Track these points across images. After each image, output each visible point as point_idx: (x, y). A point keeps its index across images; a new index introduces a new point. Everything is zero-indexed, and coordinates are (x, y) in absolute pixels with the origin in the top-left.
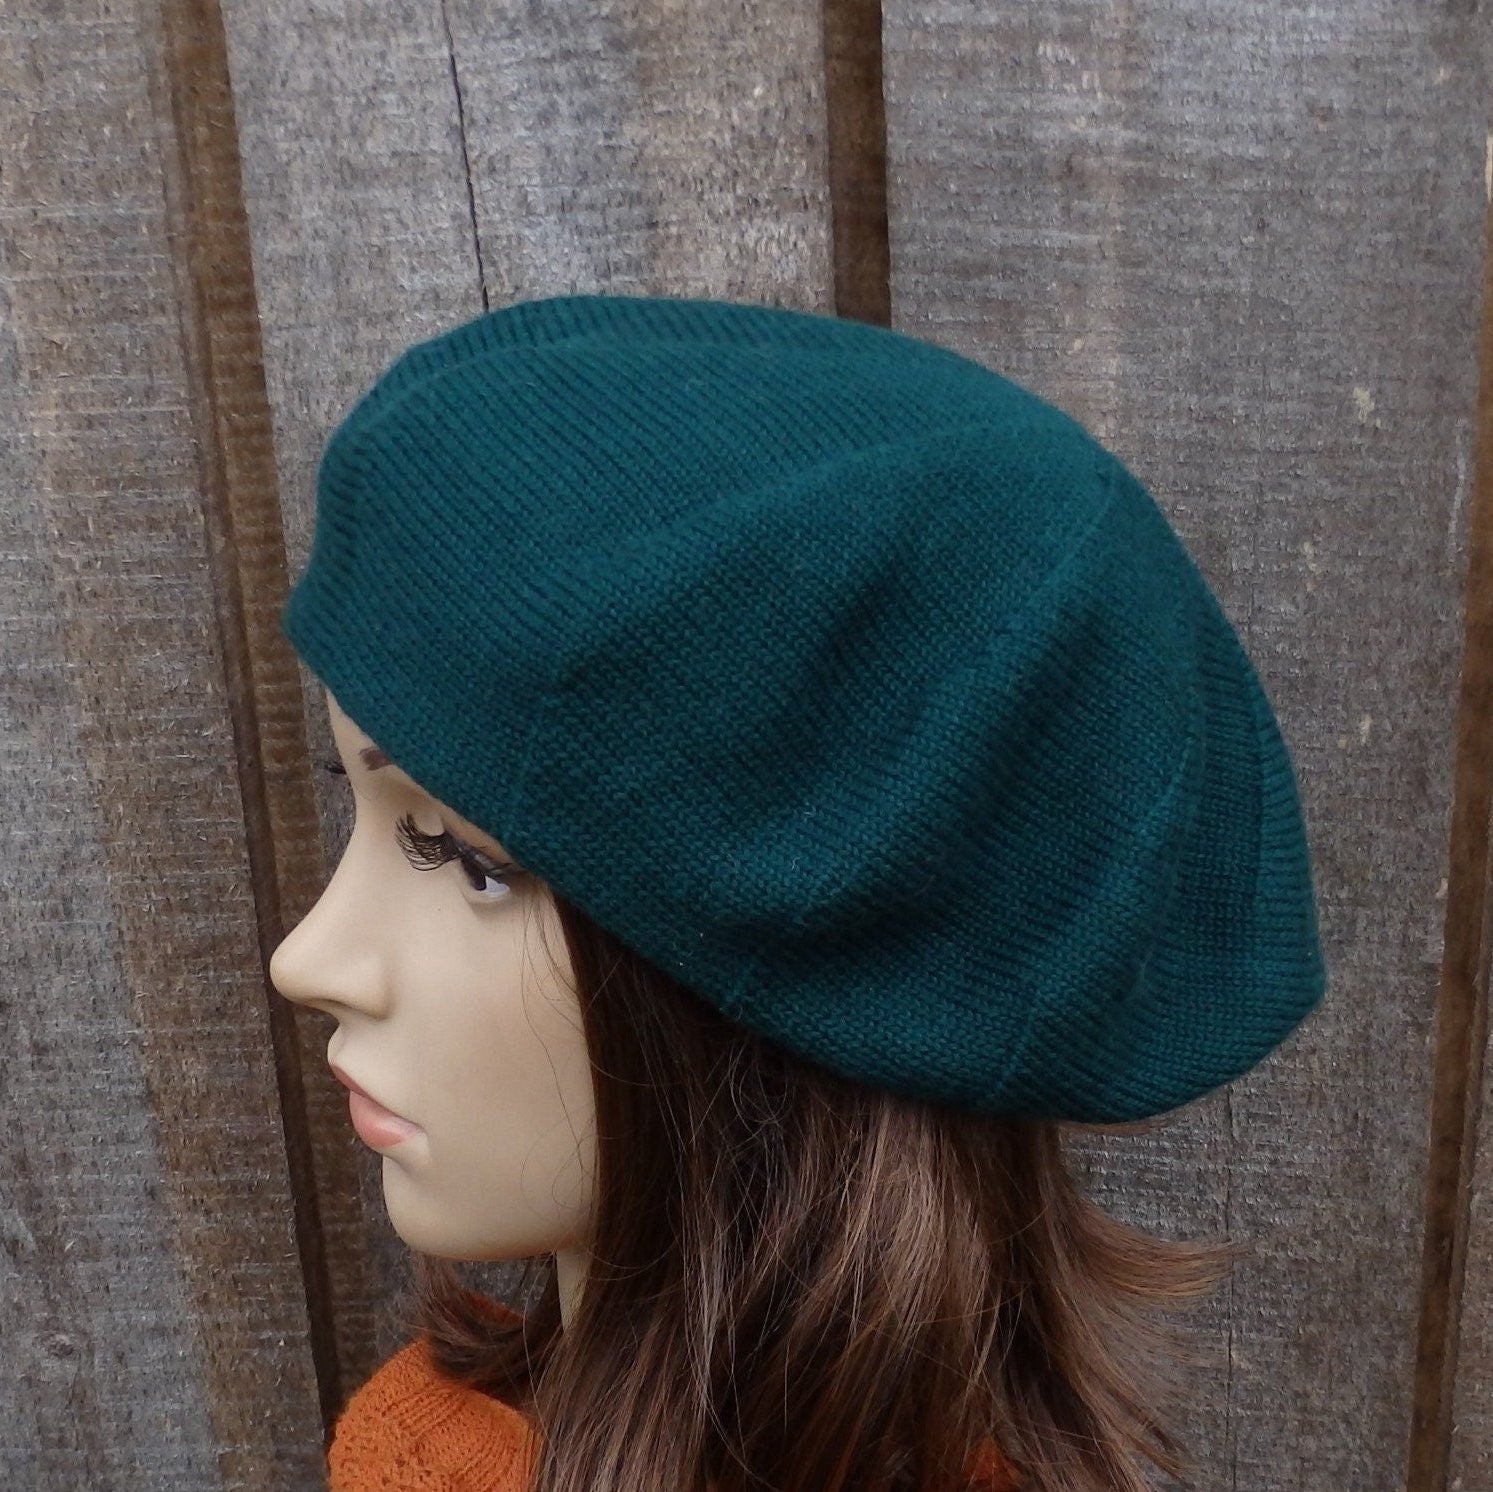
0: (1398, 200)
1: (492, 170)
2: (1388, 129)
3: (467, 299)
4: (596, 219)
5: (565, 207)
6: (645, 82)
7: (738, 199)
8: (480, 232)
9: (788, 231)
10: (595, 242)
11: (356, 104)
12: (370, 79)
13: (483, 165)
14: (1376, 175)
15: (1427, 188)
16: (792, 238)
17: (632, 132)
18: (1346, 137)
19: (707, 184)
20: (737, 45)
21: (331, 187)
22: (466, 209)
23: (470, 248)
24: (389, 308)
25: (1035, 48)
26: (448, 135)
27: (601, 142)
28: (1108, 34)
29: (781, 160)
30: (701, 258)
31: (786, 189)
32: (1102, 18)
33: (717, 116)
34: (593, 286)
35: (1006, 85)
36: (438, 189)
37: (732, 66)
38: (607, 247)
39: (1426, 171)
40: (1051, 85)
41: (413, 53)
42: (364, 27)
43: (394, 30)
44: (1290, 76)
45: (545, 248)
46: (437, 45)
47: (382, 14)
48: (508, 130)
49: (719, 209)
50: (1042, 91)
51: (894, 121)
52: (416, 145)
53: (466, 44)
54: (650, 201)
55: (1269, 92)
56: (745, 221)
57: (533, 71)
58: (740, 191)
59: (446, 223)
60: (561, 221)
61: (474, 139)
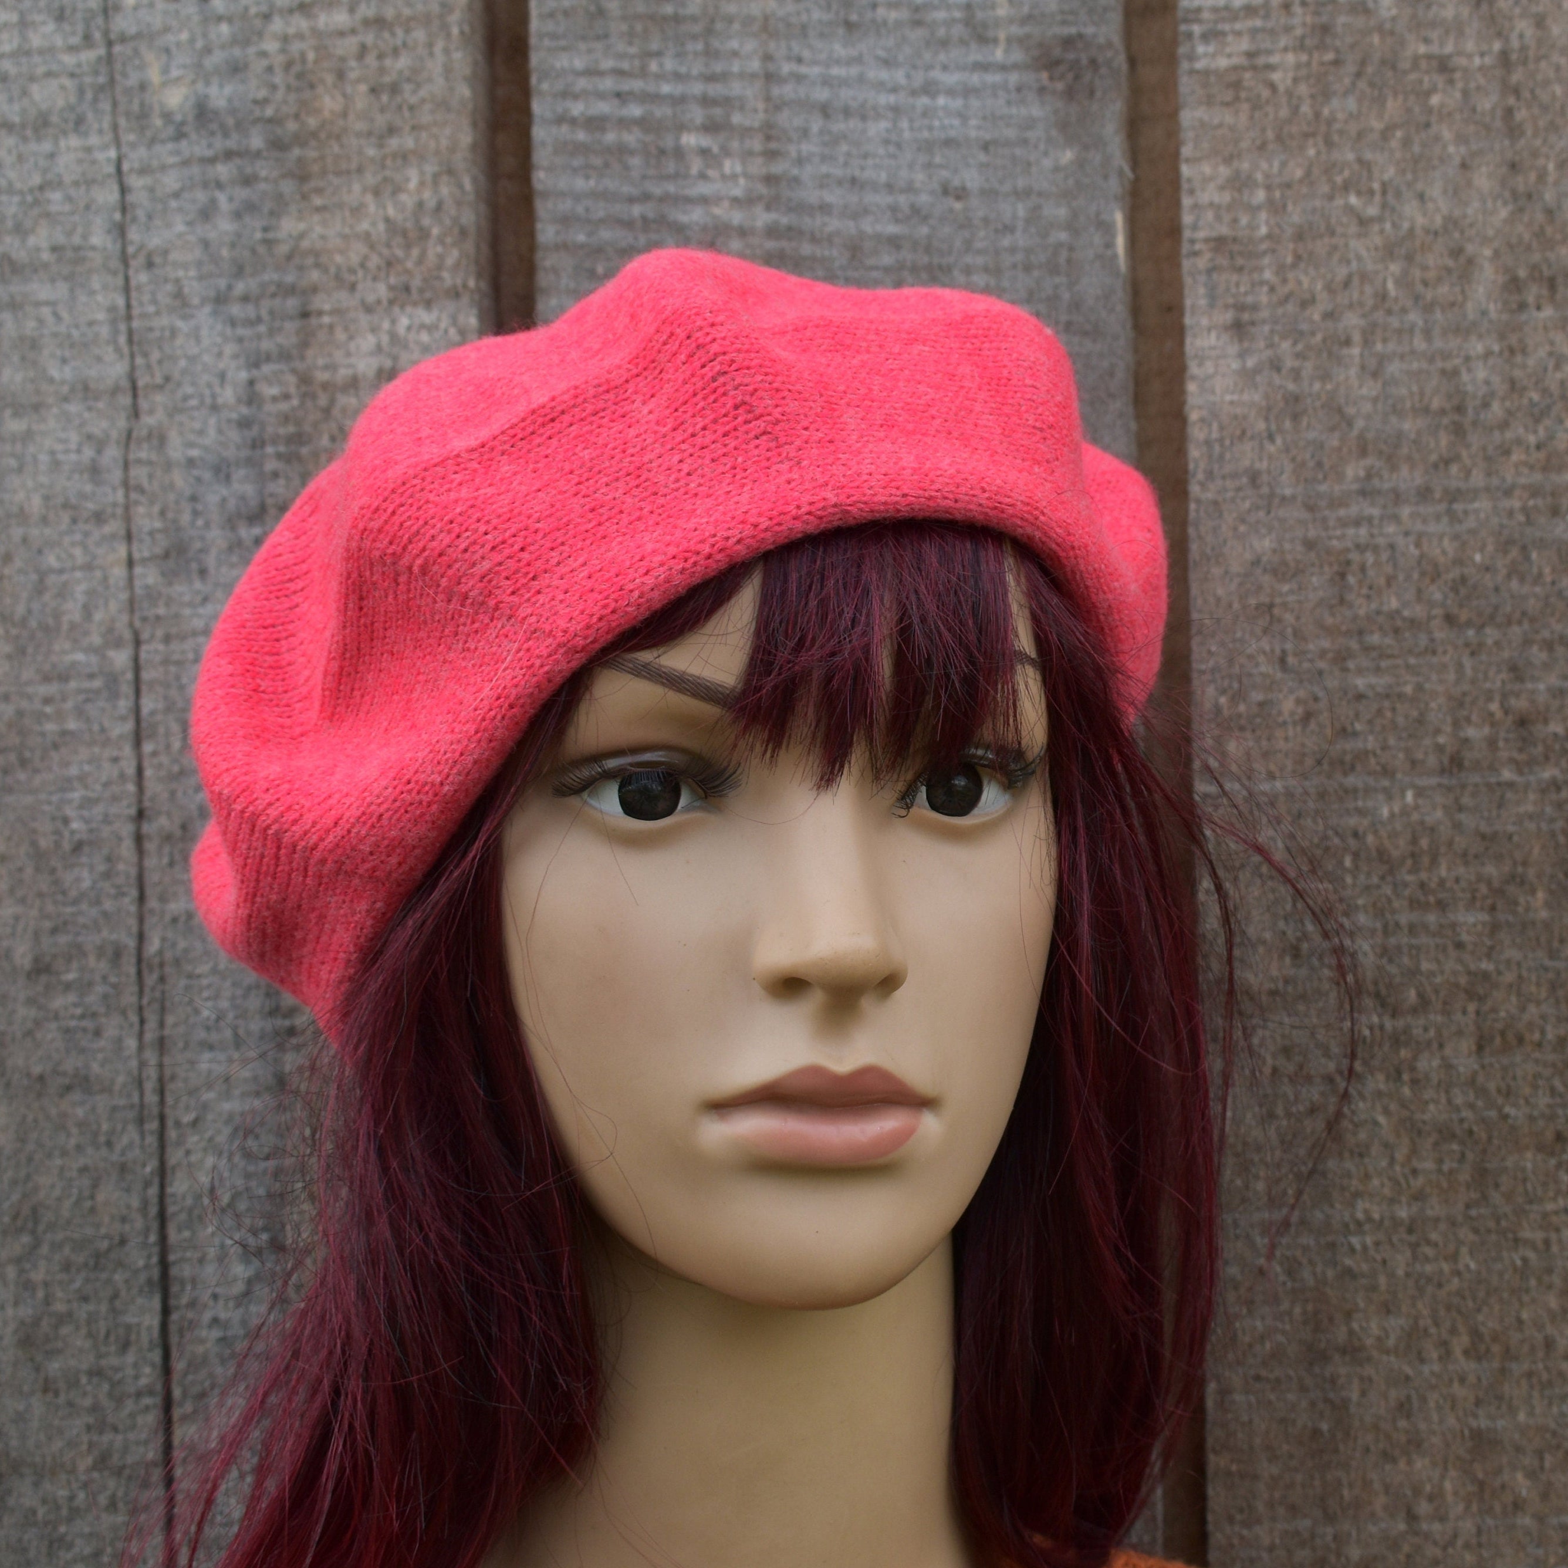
0: (1036, 273)
1: (150, 265)
2: (1020, 207)
3: (115, 391)
4: (250, 311)
5: (220, 300)
6: (303, 178)
7: (391, 288)
8: (135, 324)
9: (439, 319)
10: (246, 332)
11: (22, 203)
12: (37, 180)
13: (141, 260)
14: (1013, 250)
15: (1063, 261)
17: (289, 226)
18: (980, 214)
19: (360, 274)
20: (393, 143)
22: (121, 302)
23: (122, 339)
24: (35, 399)
25: (678, 139)
26: (109, 232)
28: (747, 123)
29: (434, 250)
30: (352, 346)
31: (439, 278)
32: (742, 108)
33: (372, 208)
34: (243, 375)
35: (651, 172)
36: (96, 283)
37: (389, 162)
38: (259, 337)
39: (1060, 245)
40: (694, 170)
41: (81, 155)
42: (36, 130)
43: (65, 133)
44: (922, 158)
45: (198, 339)
46: (105, 147)
47: (55, 119)
48: (169, 225)
49: (371, 298)
50: (686, 176)
51: (543, 209)
52: (77, 240)
53: (133, 146)
54: (304, 293)
55: (904, 173)
56: (396, 310)
57: (196, 170)
58: (392, 280)
59: (101, 316)
60: (215, 313)
61: (134, 235)
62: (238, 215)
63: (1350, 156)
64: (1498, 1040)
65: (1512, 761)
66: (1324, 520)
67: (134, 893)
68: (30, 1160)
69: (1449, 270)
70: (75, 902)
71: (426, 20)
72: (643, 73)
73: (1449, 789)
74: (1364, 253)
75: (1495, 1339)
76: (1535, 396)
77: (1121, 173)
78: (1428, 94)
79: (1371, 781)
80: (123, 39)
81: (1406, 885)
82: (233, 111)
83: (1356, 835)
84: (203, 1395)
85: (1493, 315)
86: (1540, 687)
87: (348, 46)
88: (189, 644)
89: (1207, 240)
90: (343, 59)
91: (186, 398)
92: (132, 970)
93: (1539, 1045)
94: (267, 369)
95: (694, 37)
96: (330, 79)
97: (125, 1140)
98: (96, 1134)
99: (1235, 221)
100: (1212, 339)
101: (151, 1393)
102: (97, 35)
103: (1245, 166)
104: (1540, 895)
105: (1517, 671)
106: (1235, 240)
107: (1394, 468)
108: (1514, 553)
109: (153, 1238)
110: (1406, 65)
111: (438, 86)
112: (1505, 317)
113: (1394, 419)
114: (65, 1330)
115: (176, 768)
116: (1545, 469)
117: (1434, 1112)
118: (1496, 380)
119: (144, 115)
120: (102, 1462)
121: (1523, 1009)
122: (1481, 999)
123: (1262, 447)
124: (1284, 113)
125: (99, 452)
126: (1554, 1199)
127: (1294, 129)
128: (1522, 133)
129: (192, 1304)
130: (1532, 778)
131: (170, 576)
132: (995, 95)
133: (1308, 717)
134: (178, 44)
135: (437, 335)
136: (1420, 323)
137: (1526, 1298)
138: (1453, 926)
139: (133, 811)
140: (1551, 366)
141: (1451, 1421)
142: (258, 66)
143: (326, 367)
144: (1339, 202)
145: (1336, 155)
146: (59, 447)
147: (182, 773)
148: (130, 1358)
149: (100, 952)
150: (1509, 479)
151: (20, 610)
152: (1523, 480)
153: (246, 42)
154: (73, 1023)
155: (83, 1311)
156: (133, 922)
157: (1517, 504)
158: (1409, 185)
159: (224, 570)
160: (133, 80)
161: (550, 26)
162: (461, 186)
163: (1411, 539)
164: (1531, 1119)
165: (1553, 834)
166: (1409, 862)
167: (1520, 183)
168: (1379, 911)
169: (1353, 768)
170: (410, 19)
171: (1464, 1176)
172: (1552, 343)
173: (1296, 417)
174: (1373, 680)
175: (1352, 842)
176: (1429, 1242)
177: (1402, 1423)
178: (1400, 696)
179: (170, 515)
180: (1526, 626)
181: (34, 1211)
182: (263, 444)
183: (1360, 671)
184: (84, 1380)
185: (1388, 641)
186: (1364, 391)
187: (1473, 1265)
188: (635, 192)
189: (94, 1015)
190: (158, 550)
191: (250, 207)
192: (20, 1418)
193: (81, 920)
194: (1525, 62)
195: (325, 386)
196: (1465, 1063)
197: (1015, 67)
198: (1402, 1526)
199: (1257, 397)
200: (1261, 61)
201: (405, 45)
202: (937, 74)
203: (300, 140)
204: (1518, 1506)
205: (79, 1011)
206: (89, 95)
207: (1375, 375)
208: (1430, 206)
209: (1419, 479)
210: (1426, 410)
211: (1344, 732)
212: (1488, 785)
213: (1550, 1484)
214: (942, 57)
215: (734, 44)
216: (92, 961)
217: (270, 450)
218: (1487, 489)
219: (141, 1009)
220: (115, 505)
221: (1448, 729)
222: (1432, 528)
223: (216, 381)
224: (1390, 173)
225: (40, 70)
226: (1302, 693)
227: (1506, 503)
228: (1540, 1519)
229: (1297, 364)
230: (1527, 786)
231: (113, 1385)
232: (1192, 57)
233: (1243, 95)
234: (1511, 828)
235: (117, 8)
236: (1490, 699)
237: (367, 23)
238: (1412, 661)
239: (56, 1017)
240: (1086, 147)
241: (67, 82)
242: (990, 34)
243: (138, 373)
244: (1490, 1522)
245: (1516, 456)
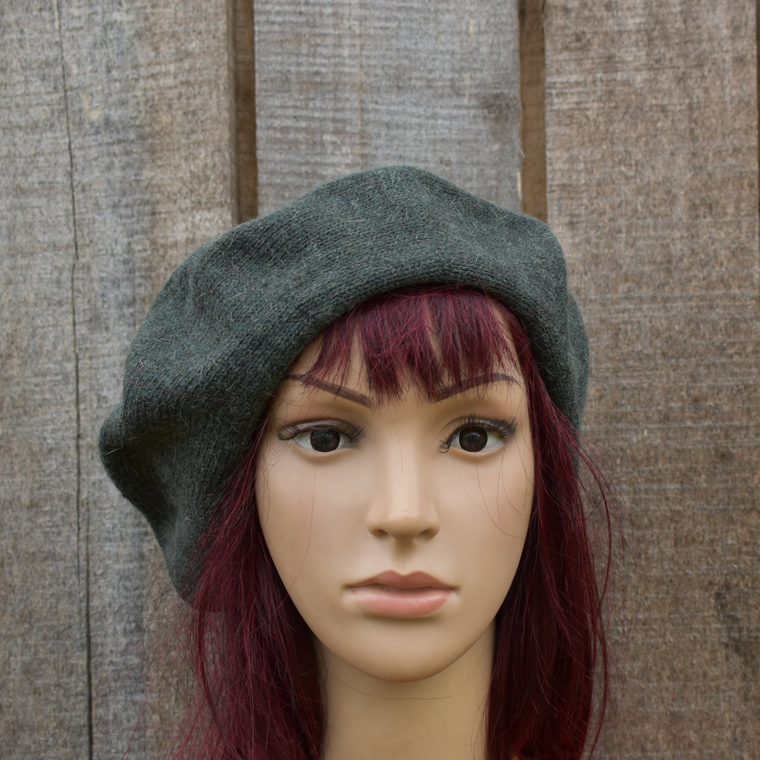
1: (83, 190)
2: (475, 169)
3: (68, 247)
4: (129, 211)
5: (115, 206)
6: (153, 152)
7: (192, 202)
8: (77, 217)
9: (214, 216)
10: (127, 221)
11: (26, 162)
12: (32, 152)
13: (80, 188)
14: (471, 189)
15: (493, 193)
16: (216, 219)
17: (146, 174)
18: (457, 172)
19: (179, 195)
20: (194, 137)
21: (11, 197)
22: (70, 207)
23: (71, 224)
24: (31, 250)
25: (322, 137)
26: (65, 175)
27: (133, 178)
28: (353, 131)
29: (212, 185)
30: (175, 228)
31: (214, 198)
32: (351, 124)
33: (184, 167)
34: (126, 240)
35: (310, 152)
36: (59, 198)
37: (192, 146)
38: (133, 223)
39: (492, 187)
40: (329, 152)
41: (53, 141)
42: (32, 130)
43: (45, 131)
44: (431, 147)
45: (105, 223)
46: (64, 137)
47: (41, 124)
48: (92, 173)
49: (183, 207)
50: (325, 154)
51: (261, 168)
52: (50, 179)
53: (76, 137)
54: (153, 203)
55: (423, 154)
56: (195, 212)
57: (104, 148)
58: (193, 199)
59: (61, 213)
60: (113, 212)
61: (76, 177)
62: (123, 169)
63: (622, 149)
64: (684, 541)
65: (691, 417)
66: (609, 310)
67: (76, 471)
68: (28, 590)
69: (665, 200)
70: (49, 475)
71: (209, 82)
72: (306, 107)
73: (663, 429)
74: (627, 192)
75: (681, 672)
76: (703, 256)
77: (520, 155)
78: (656, 122)
79: (629, 426)
80: (72, 89)
81: (644, 472)
82: (121, 122)
83: (622, 449)
84: (106, 695)
85: (684, 220)
86: (704, 385)
87: (173, 93)
88: (101, 360)
89: (558, 186)
90: (171, 99)
91: (99, 250)
92: (75, 506)
93: (702, 543)
94: (136, 237)
95: (329, 92)
96: (165, 108)
97: (71, 582)
98: (58, 579)
99: (570, 177)
100: (560, 229)
101: (82, 694)
102: (60, 87)
103: (575, 153)
104: (703, 477)
105: (694, 378)
106: (570, 185)
107: (640, 287)
108: (693, 326)
109: (83, 625)
110: (646, 109)
111: (214, 111)
112: (690, 221)
113: (640, 266)
114: (44, 666)
115: (95, 416)
116: (707, 289)
117: (654, 573)
118: (685, 249)
119: (81, 123)
120: (60, 724)
121: (695, 527)
122: (676, 522)
123: (582, 278)
124: (592, 129)
125: (60, 274)
126: (708, 611)
127: (597, 137)
128: (698, 140)
129: (101, 655)
130: (700, 425)
131: (92, 330)
132: (464, 119)
133: (601, 397)
134: (97, 92)
135: (213, 223)
136: (652, 223)
137: (695, 654)
138: (664, 490)
139: (75, 435)
140: (710, 242)
141: (662, 708)
142: (133, 102)
143: (163, 237)
144: (617, 169)
145: (615, 148)
146: (43, 272)
147: (97, 418)
148: (73, 679)
149: (60, 498)
150: (691, 293)
151: (25, 344)
152: (697, 294)
153: (128, 91)
154: (48, 529)
155: (52, 658)
156: (75, 485)
157: (694, 304)
158: (648, 162)
159: (117, 327)
160: (76, 107)
161: (264, 86)
162: (224, 157)
163: (647, 319)
164: (698, 575)
165: (709, 450)
166: (645, 462)
167: (697, 162)
168: (631, 483)
169: (621, 420)
170: (201, 82)
171: (668, 601)
172: (710, 233)
173: (597, 265)
174: (630, 381)
175: (620, 453)
176: (652, 629)
177: (640, 709)
178: (642, 388)
179: (92, 303)
180: (698, 358)
181: (30, 613)
182: (134, 272)
183: (624, 377)
184: (52, 688)
185: (637, 364)
186: (627, 253)
187: (672, 640)
188: (302, 161)
189: (58, 526)
190: (87, 318)
191: (129, 165)
192: (24, 705)
193: (52, 483)
194: (699, 109)
195: (163, 246)
196: (669, 551)
197: (473, 107)
198: (640, 754)
199: (580, 255)
200: (583, 106)
201: (199, 93)
202: (438, 110)
203: (152, 135)
204: (691, 745)
205: (50, 524)
206: (56, 114)
207: (632, 246)
208: (657, 171)
209: (651, 292)
210: (655, 262)
211: (617, 404)
212: (680, 428)
213: (705, 735)
214: (440, 102)
215: (347, 95)
216: (56, 502)
217: (137, 274)
218: (681, 297)
219: (78, 523)
220: (67, 298)
221: (663, 403)
222: (657, 314)
223: (113, 243)
224: (639, 156)
225: (34, 102)
226: (598, 387)
227: (690, 304)
228: (700, 751)
229: (597, 241)
230: (697, 429)
231: (65, 690)
232: (552, 104)
233: (574, 121)
234: (690, 447)
235: (69, 75)
236: (682, 390)
237: (182, 83)
238: (647, 373)
239: (40, 526)
240: (504, 144)
241: (46, 108)
242: (462, 92)
243: (78, 239)
244: (678, 752)
245: (694, 283)
